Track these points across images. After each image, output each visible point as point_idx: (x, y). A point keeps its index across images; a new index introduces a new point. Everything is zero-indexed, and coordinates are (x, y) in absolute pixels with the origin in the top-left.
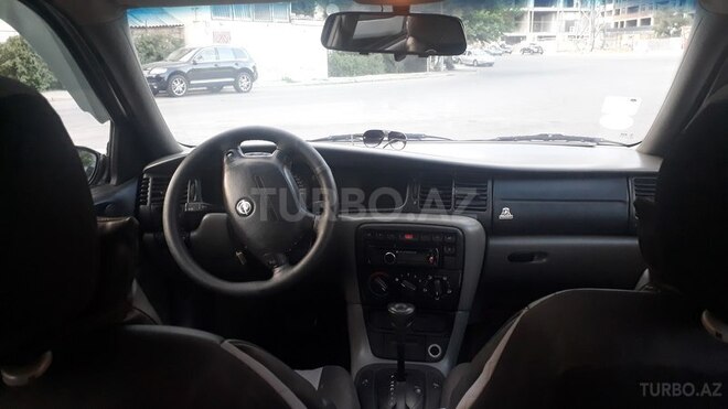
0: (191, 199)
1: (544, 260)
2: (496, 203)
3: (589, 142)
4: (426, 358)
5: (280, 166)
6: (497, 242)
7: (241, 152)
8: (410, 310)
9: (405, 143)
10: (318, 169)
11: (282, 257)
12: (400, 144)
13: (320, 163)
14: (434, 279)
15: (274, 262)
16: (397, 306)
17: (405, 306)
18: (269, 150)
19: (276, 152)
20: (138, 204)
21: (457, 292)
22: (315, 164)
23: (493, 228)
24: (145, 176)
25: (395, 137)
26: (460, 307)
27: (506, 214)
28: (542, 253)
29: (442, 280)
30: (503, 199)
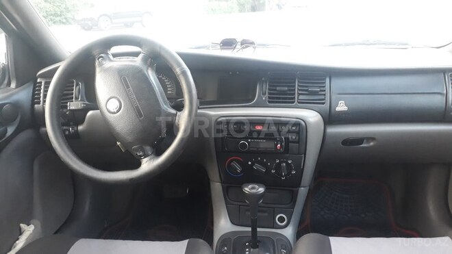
0: (77, 98)
1: (372, 144)
2: (334, 97)
3: (403, 46)
4: (275, 226)
5: (144, 68)
6: (333, 130)
7: (111, 57)
8: (261, 190)
9: (254, 48)
10: (178, 71)
11: (148, 149)
12: (250, 49)
13: (179, 65)
14: (280, 163)
15: (141, 153)
16: (250, 186)
17: (257, 186)
18: (136, 54)
19: (141, 56)
20: (33, 103)
21: (301, 172)
22: (175, 66)
23: (331, 118)
24: (38, 81)
25: (246, 44)
26: (302, 184)
27: (341, 107)
28: (370, 138)
29: (287, 163)
30: (339, 94)
